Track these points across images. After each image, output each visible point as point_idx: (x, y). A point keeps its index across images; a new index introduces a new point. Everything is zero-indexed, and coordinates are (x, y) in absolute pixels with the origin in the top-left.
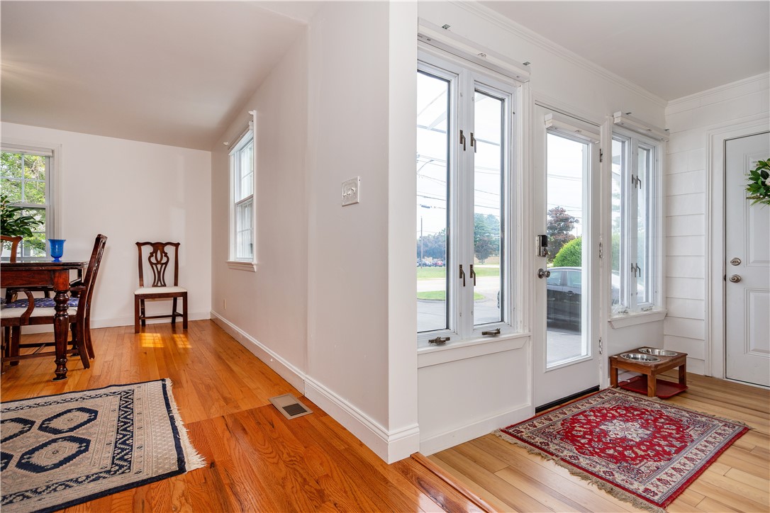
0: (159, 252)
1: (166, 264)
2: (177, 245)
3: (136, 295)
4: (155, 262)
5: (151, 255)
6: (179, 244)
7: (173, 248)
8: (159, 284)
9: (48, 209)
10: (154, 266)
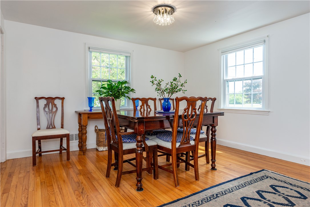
0: (50, 105)
8: (51, 127)
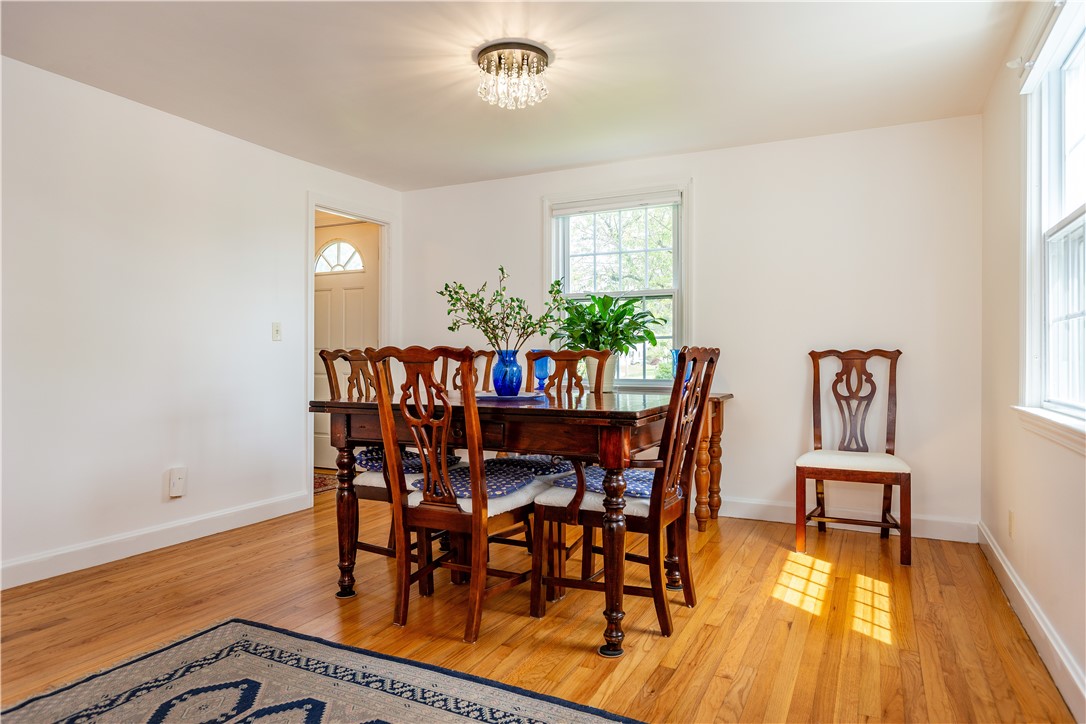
1: (870, 397)
2: (894, 356)
3: (798, 468)
4: (846, 394)
5: (839, 377)
6: (899, 352)
7: (886, 363)
9: (675, 296)
10: (844, 403)
